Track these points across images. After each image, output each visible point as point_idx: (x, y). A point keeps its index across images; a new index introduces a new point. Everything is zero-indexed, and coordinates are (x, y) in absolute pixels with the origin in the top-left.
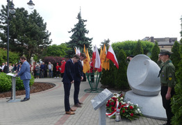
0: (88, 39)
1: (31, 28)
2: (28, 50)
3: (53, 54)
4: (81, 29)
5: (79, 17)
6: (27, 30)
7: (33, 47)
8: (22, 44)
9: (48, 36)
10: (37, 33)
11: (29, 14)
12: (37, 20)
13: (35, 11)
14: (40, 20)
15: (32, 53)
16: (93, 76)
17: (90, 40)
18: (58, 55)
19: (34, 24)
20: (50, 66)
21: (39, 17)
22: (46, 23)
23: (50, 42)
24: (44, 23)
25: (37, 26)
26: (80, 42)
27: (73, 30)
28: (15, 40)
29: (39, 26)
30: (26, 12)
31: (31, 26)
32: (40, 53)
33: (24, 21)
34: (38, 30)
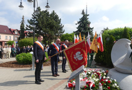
0: (90, 28)
1: (51, 23)
4: (85, 21)
5: (83, 13)
6: (48, 24)
8: (45, 34)
9: (62, 28)
10: (54, 26)
11: (50, 14)
12: (55, 17)
13: (54, 11)
14: (57, 17)
15: (52, 39)
17: (92, 29)
24: (59, 19)
25: (54, 21)
27: (79, 23)
28: (42, 31)
29: (56, 21)
30: (48, 13)
31: (50, 21)
33: (47, 18)
34: (55, 24)
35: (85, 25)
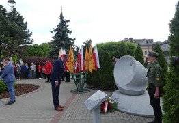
0: (71, 39)
1: (11, 27)
2: (7, 50)
3: (34, 54)
4: (64, 29)
5: (61, 17)
6: (7, 29)
7: (13, 47)
9: (29, 35)
10: (17, 32)
11: (8, 12)
12: (16, 18)
13: (15, 9)
14: (20, 19)
15: (11, 53)
16: (78, 77)
17: (73, 40)
18: (40, 55)
19: (14, 22)
20: (33, 67)
21: (19, 16)
22: (26, 23)
23: (32, 42)
24: (24, 22)
26: (63, 42)
27: (55, 30)
29: (20, 25)
30: (5, 10)
31: (10, 24)
32: (21, 53)
33: (3, 19)
34: (18, 30)
35: (63, 34)
